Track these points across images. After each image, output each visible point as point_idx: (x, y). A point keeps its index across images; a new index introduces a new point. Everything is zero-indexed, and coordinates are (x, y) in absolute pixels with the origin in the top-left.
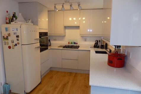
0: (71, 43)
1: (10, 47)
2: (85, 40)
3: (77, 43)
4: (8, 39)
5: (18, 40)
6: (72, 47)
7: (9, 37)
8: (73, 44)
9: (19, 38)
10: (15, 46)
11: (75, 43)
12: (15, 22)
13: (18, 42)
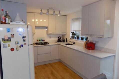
0: (40, 41)
1: (12, 50)
2: (50, 37)
3: (44, 40)
4: (10, 40)
5: (24, 41)
6: (42, 44)
7: (12, 39)
8: (41, 42)
9: (26, 39)
10: (20, 47)
11: (42, 40)
12: (16, 23)
13: (25, 42)
